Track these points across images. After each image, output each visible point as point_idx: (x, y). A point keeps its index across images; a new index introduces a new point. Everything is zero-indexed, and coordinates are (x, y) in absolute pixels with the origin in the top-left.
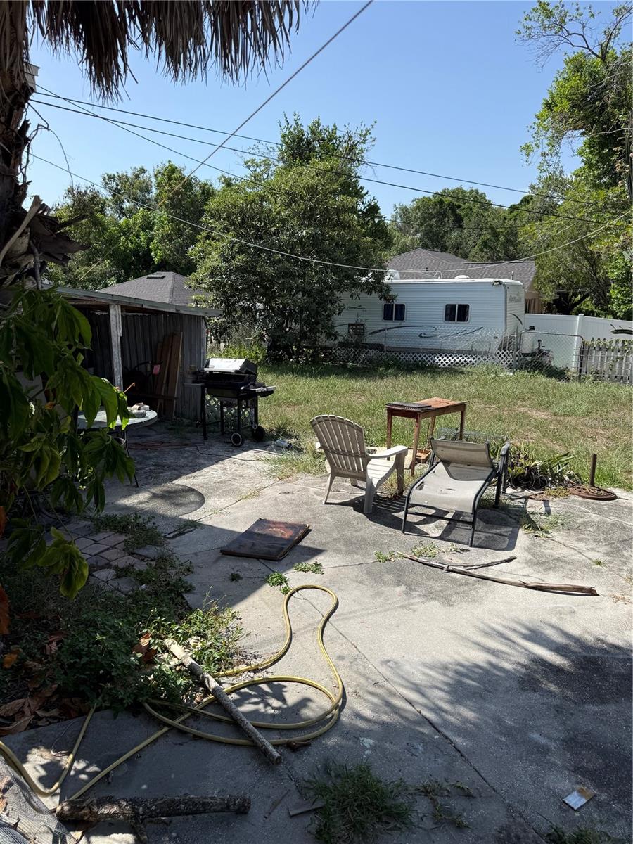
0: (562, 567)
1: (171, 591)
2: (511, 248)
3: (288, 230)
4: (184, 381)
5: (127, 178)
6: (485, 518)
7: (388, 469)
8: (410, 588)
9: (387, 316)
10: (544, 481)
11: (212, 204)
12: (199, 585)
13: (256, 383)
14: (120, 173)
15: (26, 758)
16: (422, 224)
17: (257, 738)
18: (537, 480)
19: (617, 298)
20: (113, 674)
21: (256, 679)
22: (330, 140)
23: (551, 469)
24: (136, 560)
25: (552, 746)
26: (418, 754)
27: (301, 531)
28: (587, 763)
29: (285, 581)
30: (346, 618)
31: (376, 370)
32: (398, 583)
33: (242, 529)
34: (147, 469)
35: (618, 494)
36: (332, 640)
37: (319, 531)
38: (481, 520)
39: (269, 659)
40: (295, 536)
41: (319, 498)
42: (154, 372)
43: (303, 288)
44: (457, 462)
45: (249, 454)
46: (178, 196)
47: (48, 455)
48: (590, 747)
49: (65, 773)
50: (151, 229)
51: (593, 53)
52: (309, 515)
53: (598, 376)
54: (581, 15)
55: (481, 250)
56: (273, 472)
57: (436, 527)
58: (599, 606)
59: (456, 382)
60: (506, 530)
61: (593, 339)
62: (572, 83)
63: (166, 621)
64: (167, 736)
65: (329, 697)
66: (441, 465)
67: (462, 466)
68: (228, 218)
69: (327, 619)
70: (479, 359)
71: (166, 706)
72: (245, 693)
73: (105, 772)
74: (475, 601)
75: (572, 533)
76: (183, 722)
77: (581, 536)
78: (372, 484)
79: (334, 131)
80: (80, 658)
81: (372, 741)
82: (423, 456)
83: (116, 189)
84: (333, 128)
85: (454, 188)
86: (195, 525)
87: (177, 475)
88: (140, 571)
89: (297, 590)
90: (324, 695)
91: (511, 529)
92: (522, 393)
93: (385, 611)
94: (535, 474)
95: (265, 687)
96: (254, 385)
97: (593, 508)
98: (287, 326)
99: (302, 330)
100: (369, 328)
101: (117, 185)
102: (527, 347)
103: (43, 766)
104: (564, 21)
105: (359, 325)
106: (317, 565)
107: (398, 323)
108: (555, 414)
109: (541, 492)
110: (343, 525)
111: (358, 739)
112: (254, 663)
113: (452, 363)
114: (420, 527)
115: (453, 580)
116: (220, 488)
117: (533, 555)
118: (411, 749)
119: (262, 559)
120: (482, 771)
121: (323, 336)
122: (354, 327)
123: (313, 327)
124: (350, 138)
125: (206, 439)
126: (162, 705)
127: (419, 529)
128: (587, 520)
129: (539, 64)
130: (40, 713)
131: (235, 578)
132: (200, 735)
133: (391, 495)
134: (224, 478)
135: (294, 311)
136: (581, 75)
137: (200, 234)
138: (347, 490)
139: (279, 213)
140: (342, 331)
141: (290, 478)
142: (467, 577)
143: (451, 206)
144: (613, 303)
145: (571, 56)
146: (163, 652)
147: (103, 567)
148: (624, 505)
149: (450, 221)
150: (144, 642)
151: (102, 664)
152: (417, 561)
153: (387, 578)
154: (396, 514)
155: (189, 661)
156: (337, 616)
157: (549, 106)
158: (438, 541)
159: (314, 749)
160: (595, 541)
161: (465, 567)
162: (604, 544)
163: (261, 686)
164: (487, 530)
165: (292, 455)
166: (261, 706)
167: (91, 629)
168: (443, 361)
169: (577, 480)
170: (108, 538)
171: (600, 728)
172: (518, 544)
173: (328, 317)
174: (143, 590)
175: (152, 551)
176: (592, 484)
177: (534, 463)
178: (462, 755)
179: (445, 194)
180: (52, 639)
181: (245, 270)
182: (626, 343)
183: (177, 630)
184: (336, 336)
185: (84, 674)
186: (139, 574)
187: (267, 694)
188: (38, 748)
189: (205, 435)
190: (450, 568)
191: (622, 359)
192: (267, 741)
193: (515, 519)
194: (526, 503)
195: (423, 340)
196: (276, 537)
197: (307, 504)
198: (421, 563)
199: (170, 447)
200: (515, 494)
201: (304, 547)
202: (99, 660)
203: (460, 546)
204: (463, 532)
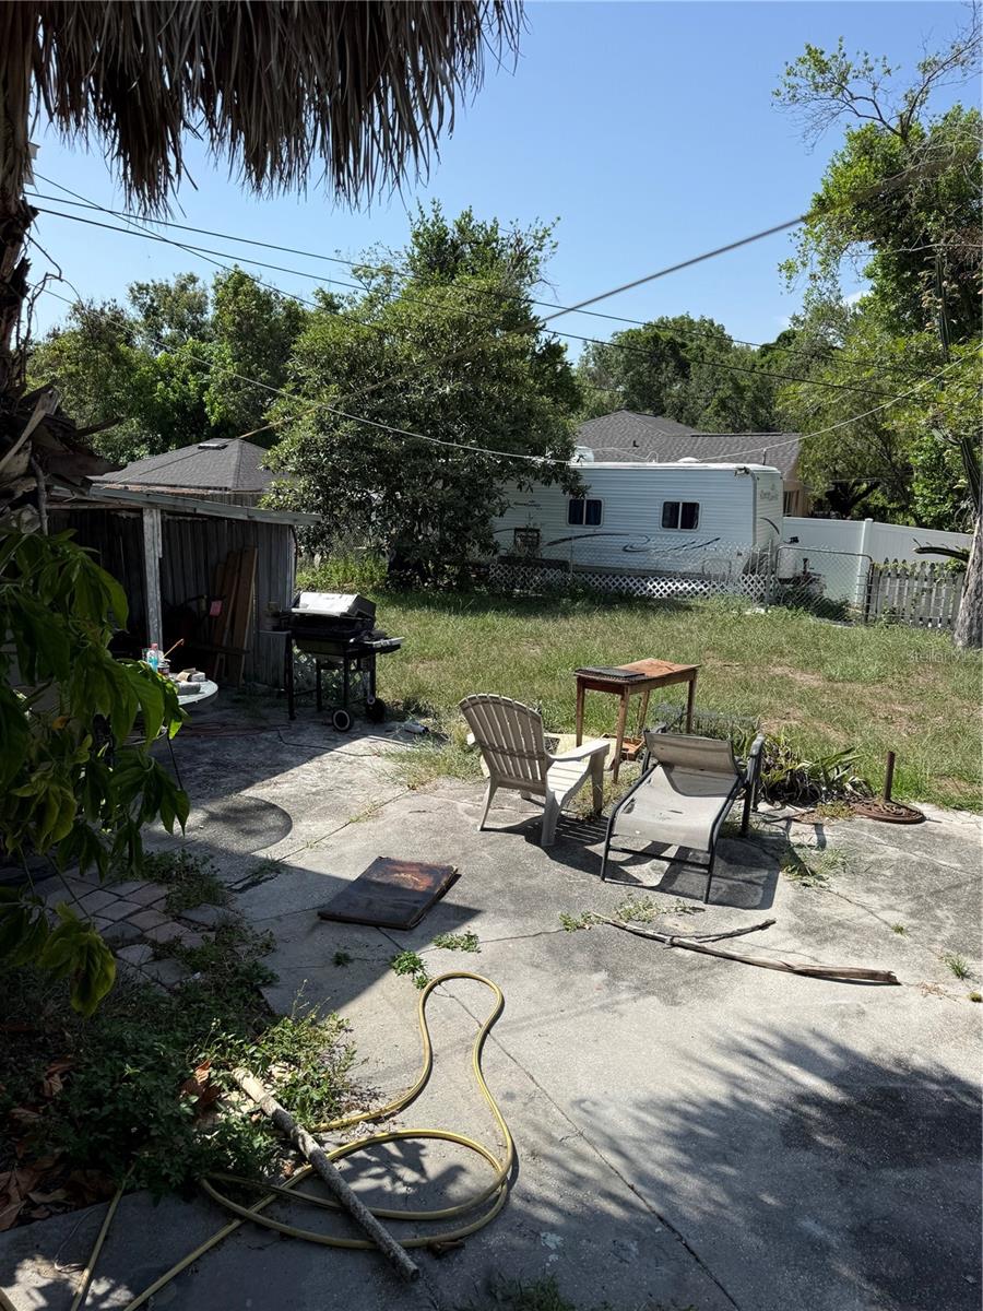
0: (844, 936)
1: (241, 984)
2: (762, 411)
3: (421, 384)
4: (258, 626)
5: (168, 291)
6: (727, 853)
7: (579, 776)
8: (615, 976)
9: (575, 518)
10: (815, 792)
11: (304, 342)
12: (285, 972)
13: (373, 633)
14: (157, 283)
15: (14, 1277)
16: (627, 372)
17: (381, 1239)
18: (805, 790)
19: (922, 495)
20: (153, 1133)
21: (378, 1134)
22: (488, 243)
23: (826, 774)
24: (186, 929)
25: (834, 1240)
26: (629, 1260)
27: (445, 879)
28: (887, 1269)
29: (421, 967)
30: (518, 1030)
31: (557, 603)
32: (597, 967)
33: (352, 874)
34: (200, 770)
35: (925, 813)
36: (494, 1067)
37: (472, 877)
38: (721, 857)
39: (397, 1102)
40: (435, 886)
41: (472, 820)
42: (212, 612)
43: (446, 475)
44: (684, 765)
45: (361, 745)
46: (249, 320)
47: (57, 800)
48: (890, 1242)
49: (77, 1302)
50: (206, 370)
51: (889, 128)
52: (457, 850)
53: (894, 616)
54: (871, 70)
55: (717, 414)
56: (399, 775)
57: (653, 869)
58: (902, 1002)
59: (679, 624)
60: (757, 874)
61: (887, 561)
62: (857, 171)
63: (235, 1038)
64: (239, 1235)
65: (492, 1163)
66: (659, 769)
67: (692, 771)
68: (329, 362)
69: (487, 1031)
70: (714, 586)
71: (238, 1184)
72: (362, 1159)
73: (140, 1299)
74: (713, 996)
75: (859, 879)
76: (262, 1211)
77: (873, 884)
78: (554, 800)
79: (494, 230)
80: (100, 1106)
81: (558, 1239)
82: (632, 749)
83: (151, 306)
84: (492, 224)
85: (677, 316)
86: (276, 868)
87: (247, 780)
88: (192, 949)
89: (439, 982)
90: (484, 1160)
91: (766, 873)
92: (780, 643)
93: (577, 1015)
94: (801, 781)
95: (391, 1147)
96: (370, 635)
97: (890, 837)
98: (419, 532)
99: (442, 539)
100: (547, 535)
101: (153, 301)
102: (787, 569)
103: (42, 1290)
104: (845, 79)
105: (532, 530)
106: (471, 937)
107: (590, 529)
108: (830, 679)
109: (812, 809)
110: (510, 867)
111: (538, 1235)
112: (376, 1106)
113: (673, 591)
114: (627, 869)
115: (680, 961)
116: (315, 802)
117: (801, 916)
118: (619, 1250)
119: (384, 927)
120: (728, 1286)
121: (476, 549)
122: (523, 534)
123: (460, 535)
124: (519, 241)
125: (292, 718)
126: (232, 1183)
127: (627, 874)
128: (881, 857)
129: (807, 142)
130: (35, 1197)
131: (341, 960)
132: (292, 1234)
133: (584, 815)
134: (322, 785)
135: (431, 509)
136: (871, 160)
137: (283, 387)
138: (515, 808)
139: (408, 358)
140: (505, 540)
141: (427, 786)
142: (700, 954)
143: (671, 343)
144: (916, 503)
145: (856, 130)
146: (231, 1090)
147: (132, 942)
148: (936, 832)
149: (669, 369)
150: (201, 1075)
151: (136, 1117)
152: (624, 928)
153: (580, 958)
154: (590, 848)
155: (273, 1106)
156: (502, 1025)
157: (823, 205)
158: (656, 893)
159: (471, 1252)
160: (894, 892)
161: (697, 938)
162: (907, 897)
163: (386, 1145)
164: (730, 874)
165: (429, 747)
166: (386, 1182)
167: (115, 1054)
168: (659, 588)
169: (865, 791)
170: (142, 892)
171: (905, 1209)
172: (777, 899)
173: (484, 520)
174: (196, 981)
175: (209, 914)
176: (888, 798)
177: (801, 765)
178: (697, 1260)
179: (663, 325)
180: (52, 1070)
181: (354, 446)
182: (937, 568)
183: (253, 1053)
184: (495, 548)
185: (106, 1133)
186: (191, 953)
187: (394, 1159)
188: (34, 1259)
189: (291, 712)
190: (676, 940)
191: (931, 591)
192: (395, 1241)
193: (772, 856)
194: (787, 829)
195: (629, 555)
196: (407, 890)
197: (452, 830)
198: (630, 931)
199: (235, 733)
200: (772, 813)
201: (450, 905)
202: (130, 1110)
203: (689, 903)
204: (694, 880)
